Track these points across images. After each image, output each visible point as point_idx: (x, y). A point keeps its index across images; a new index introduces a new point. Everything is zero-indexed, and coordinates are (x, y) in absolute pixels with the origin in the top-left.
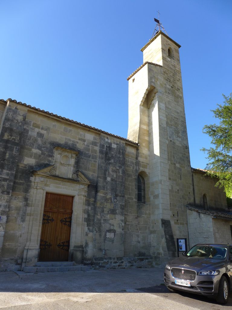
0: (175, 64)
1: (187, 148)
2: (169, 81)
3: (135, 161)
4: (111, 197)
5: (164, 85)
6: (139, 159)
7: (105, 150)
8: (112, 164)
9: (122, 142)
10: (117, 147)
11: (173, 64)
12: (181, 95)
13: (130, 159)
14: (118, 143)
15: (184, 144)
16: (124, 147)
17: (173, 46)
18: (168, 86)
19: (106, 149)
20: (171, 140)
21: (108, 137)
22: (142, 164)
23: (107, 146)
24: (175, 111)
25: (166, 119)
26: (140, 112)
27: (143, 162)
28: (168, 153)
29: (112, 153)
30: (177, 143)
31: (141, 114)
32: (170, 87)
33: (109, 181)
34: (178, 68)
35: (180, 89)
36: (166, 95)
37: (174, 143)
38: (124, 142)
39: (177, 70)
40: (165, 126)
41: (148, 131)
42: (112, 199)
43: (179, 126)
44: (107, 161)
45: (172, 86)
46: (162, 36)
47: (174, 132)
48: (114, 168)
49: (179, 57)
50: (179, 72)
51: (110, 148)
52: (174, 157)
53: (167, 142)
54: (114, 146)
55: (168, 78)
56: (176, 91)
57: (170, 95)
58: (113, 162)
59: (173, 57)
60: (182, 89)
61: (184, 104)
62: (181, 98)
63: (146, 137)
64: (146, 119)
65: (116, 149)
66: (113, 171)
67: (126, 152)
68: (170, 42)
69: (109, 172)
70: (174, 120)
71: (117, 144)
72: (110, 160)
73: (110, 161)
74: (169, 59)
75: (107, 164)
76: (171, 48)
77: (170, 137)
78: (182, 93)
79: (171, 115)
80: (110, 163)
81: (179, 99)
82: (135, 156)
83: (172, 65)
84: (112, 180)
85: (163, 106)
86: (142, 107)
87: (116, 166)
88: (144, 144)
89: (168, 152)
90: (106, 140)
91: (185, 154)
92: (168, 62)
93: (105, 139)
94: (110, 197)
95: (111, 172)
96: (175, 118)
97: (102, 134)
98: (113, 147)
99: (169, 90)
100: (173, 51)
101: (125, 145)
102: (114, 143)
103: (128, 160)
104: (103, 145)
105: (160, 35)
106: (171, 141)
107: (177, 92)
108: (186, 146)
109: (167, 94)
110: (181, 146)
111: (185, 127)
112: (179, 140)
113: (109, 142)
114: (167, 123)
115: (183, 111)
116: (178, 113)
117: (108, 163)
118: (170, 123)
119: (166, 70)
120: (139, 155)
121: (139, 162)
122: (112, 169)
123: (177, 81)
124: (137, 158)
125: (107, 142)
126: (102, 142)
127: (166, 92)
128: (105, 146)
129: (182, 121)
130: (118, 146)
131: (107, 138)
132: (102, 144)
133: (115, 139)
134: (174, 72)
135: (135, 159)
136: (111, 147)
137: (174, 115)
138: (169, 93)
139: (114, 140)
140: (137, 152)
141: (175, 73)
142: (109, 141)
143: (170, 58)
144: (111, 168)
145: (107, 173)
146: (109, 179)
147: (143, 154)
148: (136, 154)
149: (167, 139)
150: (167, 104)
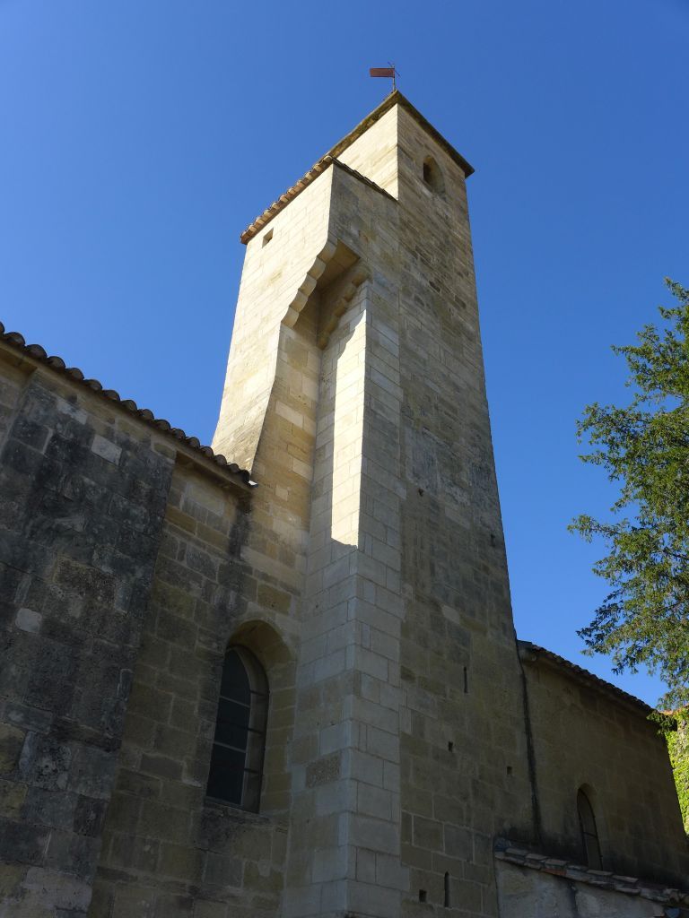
0: (449, 216)
1: (495, 542)
2: (422, 260)
3: (221, 561)
4: (19, 734)
5: (402, 267)
6: (250, 555)
7: (43, 452)
8: (71, 537)
9: (156, 445)
10: (123, 458)
11: (441, 213)
12: (471, 328)
13: (191, 546)
14: (134, 440)
15: (484, 525)
16: (165, 469)
17: (443, 160)
18: (417, 277)
19: (51, 450)
20: (422, 487)
21: (81, 396)
22: (260, 582)
23: (56, 438)
24: (444, 375)
25: (399, 393)
26: (280, 348)
27: (265, 577)
28: (404, 544)
29: (86, 480)
30: (451, 511)
31: (286, 358)
32: (425, 283)
33: (24, 634)
34: (460, 233)
35: (468, 306)
36: (404, 302)
37: (435, 506)
38: (173, 448)
39: (457, 239)
40: (396, 420)
41: (313, 441)
42: (26, 749)
43: (463, 440)
44: (41, 516)
45: (433, 281)
46: (403, 111)
47: (434, 456)
48: (81, 565)
49: (465, 201)
50: (467, 250)
51: (75, 448)
52: (433, 572)
53: (402, 493)
54: (102, 449)
55: (417, 249)
56: (450, 305)
57: (423, 310)
58: (79, 528)
59: (444, 192)
60: (475, 307)
61: (482, 364)
62: (473, 338)
63: (295, 461)
64: (306, 388)
65: (110, 468)
66: (69, 578)
67: (177, 503)
68: (431, 141)
69: (37, 580)
70: (436, 408)
71: (125, 445)
72: (63, 516)
73: (58, 521)
74: (426, 191)
75: (33, 533)
76: (436, 163)
77: (416, 475)
78: (475, 321)
79: (428, 387)
80: (57, 532)
81: (464, 338)
82: (227, 536)
83: (437, 213)
84: (51, 629)
85: (389, 337)
86: (292, 334)
87: (95, 556)
88: (282, 493)
89: (403, 537)
90: (63, 406)
91: (486, 569)
92: (420, 197)
93: (53, 402)
94: (11, 739)
95: (53, 584)
96: (442, 400)
97: (42, 370)
98: (95, 449)
99: (422, 291)
100: (441, 175)
101: (172, 461)
102: (109, 435)
103: (183, 544)
104: (34, 425)
105: (396, 106)
106: (421, 492)
107: (456, 311)
108: (492, 536)
109: (411, 302)
110: (467, 525)
111: (488, 454)
112: (458, 498)
113: (75, 424)
114: (405, 410)
115: (478, 388)
116: (457, 388)
117: (46, 526)
118: (417, 414)
119: (412, 219)
120: (251, 534)
121: (249, 570)
122: (67, 565)
123: (455, 274)
124: (234, 548)
125: (65, 419)
126: (34, 411)
127: (407, 293)
128: (50, 435)
129: (473, 425)
130: (129, 453)
131: (72, 400)
132: (31, 418)
133: (120, 418)
134: (442, 240)
135: (223, 552)
136: (87, 451)
137: (439, 391)
138: (417, 299)
139: (112, 421)
140: (238, 517)
141: (448, 242)
142: (81, 417)
143: (431, 191)
144: (56, 560)
145: (26, 582)
146: (28, 620)
147: (275, 536)
148: (235, 527)
149: (402, 477)
150: (409, 335)
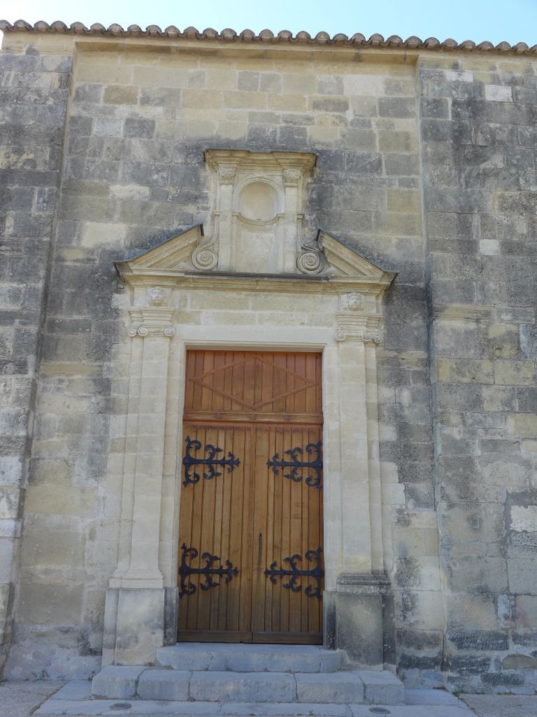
4: (513, 328)
7: (450, 119)
8: (497, 175)
10: (515, 94)
14: (518, 74)
19: (456, 115)
21: (460, 59)
23: (455, 103)
29: (492, 125)
33: (490, 258)
42: (523, 337)
44: (468, 168)
48: (514, 193)
51: (474, 105)
54: (494, 94)
58: (501, 165)
65: (507, 107)
66: (509, 207)
69: (484, 216)
71: (512, 82)
72: (484, 161)
73: (483, 166)
75: (467, 183)
80: (486, 174)
84: (509, 248)
87: (522, 182)
90: (451, 75)
93: (441, 76)
94: (509, 333)
95: (496, 214)
97: (423, 56)
98: (489, 97)
102: (496, 80)
104: (435, 101)
113: (465, 85)
117: (474, 174)
122: (502, 196)
125: (456, 85)
126: (431, 90)
128: (450, 103)
130: (518, 88)
131: (455, 67)
132: (431, 97)
133: (499, 62)
136: (482, 102)
139: (494, 68)
142: (468, 77)
144: (492, 198)
145: (476, 220)
146: (489, 247)
